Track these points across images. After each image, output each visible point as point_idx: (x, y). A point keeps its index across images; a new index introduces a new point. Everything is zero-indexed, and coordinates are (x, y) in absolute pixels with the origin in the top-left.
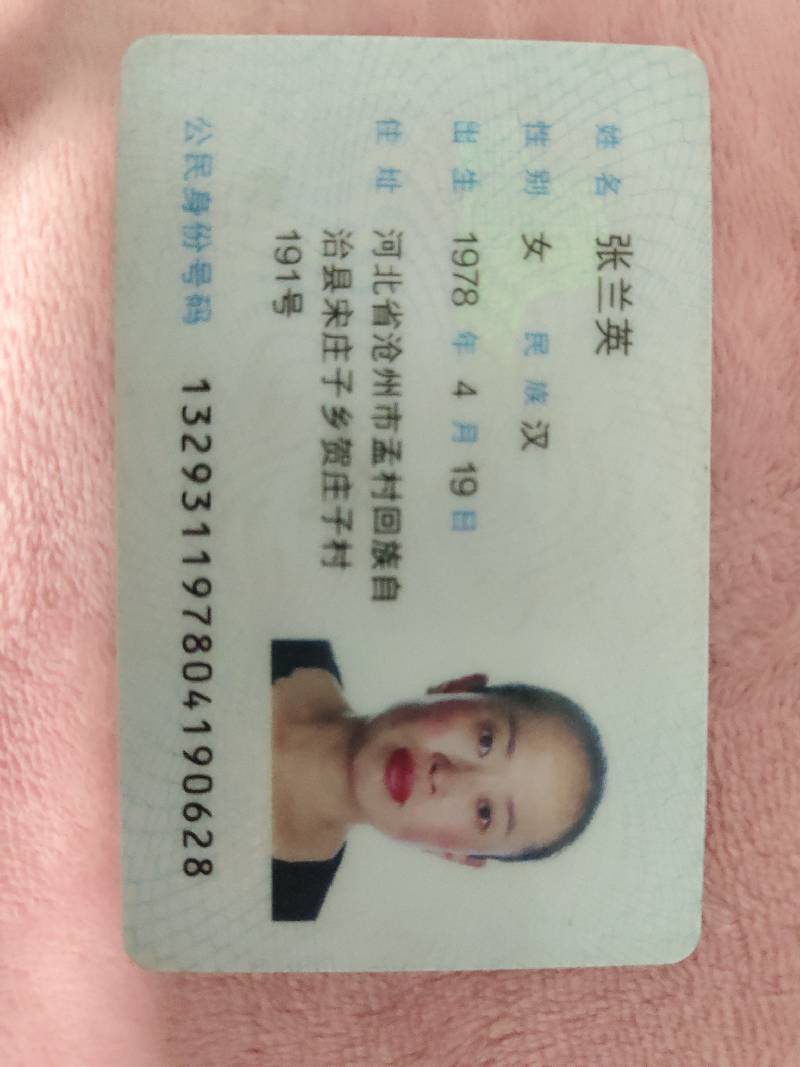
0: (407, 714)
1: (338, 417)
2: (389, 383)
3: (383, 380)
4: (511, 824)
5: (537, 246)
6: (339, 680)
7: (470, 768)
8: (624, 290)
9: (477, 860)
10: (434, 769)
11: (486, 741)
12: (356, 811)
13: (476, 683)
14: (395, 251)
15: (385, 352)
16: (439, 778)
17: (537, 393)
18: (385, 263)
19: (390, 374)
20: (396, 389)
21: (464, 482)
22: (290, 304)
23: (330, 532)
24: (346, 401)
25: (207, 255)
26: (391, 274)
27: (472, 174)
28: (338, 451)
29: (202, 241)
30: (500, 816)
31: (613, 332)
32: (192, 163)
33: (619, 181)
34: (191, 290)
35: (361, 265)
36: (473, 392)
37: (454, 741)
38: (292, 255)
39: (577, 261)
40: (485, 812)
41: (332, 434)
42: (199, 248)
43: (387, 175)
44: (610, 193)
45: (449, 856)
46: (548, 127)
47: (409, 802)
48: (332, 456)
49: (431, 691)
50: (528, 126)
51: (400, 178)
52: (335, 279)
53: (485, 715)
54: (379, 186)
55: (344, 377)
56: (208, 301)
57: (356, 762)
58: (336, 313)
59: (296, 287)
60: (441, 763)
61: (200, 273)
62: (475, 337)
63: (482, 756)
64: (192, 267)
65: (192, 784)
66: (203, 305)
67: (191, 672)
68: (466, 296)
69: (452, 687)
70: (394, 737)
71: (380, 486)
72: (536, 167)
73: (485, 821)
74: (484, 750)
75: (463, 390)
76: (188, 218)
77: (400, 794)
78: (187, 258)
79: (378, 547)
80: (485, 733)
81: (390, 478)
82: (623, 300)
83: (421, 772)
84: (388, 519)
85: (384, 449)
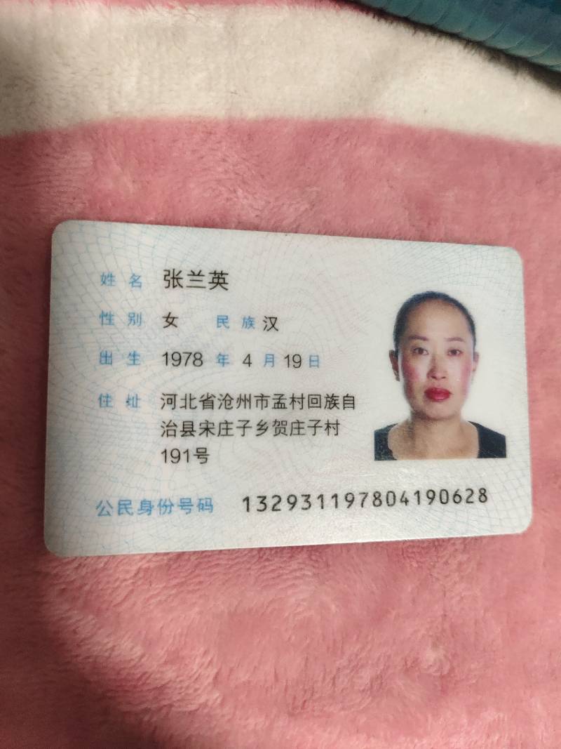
0: (409, 391)
1: (262, 427)
2: (244, 400)
3: (243, 403)
4: (459, 339)
5: (170, 320)
6: (391, 426)
7: (434, 360)
8: (194, 274)
9: (476, 356)
10: (434, 377)
11: (421, 351)
12: (455, 416)
13: (393, 356)
14: (173, 397)
15: (228, 402)
16: (439, 375)
17: (249, 322)
18: (180, 403)
19: (240, 399)
20: (248, 397)
21: (295, 361)
22: (202, 454)
23: (321, 432)
24: (253, 424)
25: (175, 501)
26: (186, 399)
27: (130, 355)
28: (280, 427)
29: (168, 503)
30: (455, 345)
31: (216, 280)
32: (124, 511)
33: (134, 275)
34: (195, 508)
35: (180, 416)
36: (249, 355)
37: (421, 367)
38: (176, 453)
39: (175, 300)
40: (453, 352)
41: (271, 431)
42: (172, 505)
43: (131, 402)
44: (140, 280)
45: (474, 370)
46: (103, 312)
48: (282, 430)
49: (398, 379)
50: (102, 324)
51: (132, 395)
52: (188, 430)
53: (409, 352)
54: (136, 407)
55: (242, 424)
56: (200, 500)
57: (432, 416)
58: (207, 429)
59: (193, 452)
60: (432, 374)
61: (185, 504)
62: (220, 355)
63: (428, 354)
64: (182, 509)
65: (444, 500)
66: (203, 502)
67: (391, 501)
68: (197, 359)
69: (395, 368)
70: (420, 397)
71: (297, 406)
72: (126, 319)
73: (458, 352)
74: (425, 352)
75: (248, 361)
76: (155, 512)
77: (447, 394)
78: (178, 512)
79: (328, 406)
80: (417, 351)
81: (293, 399)
82: (198, 275)
83: (437, 384)
84: (314, 401)
85: (278, 403)
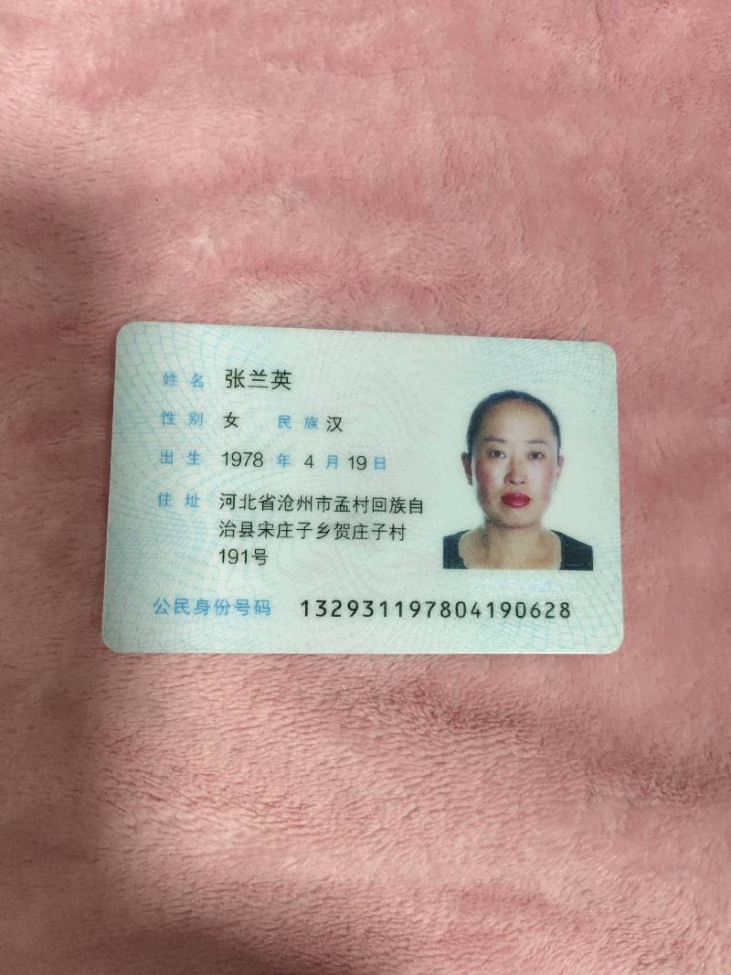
0: (483, 496)
1: (323, 531)
2: (305, 502)
3: (303, 505)
4: (541, 442)
5: (231, 420)
6: (463, 532)
7: (512, 464)
8: (256, 374)
9: (560, 460)
10: (512, 482)
11: (498, 454)
13: (466, 458)
14: (232, 497)
15: (288, 504)
16: (517, 479)
17: (311, 423)
18: (239, 503)
19: (300, 501)
20: (309, 499)
21: (360, 463)
22: (260, 556)
23: (385, 536)
24: (314, 526)
25: (232, 601)
26: (245, 500)
27: (190, 454)
28: (341, 531)
29: (224, 604)
30: (537, 448)
31: (279, 380)
32: (180, 609)
33: (196, 375)
34: (251, 610)
35: (240, 516)
36: (311, 457)
37: (498, 471)
38: (234, 554)
39: (236, 400)
40: (535, 455)
41: (332, 534)
42: (228, 606)
43: (190, 501)
44: (203, 380)
45: (558, 475)
46: (164, 412)
47: (530, 496)
48: (345, 534)
49: (471, 483)
50: (164, 423)
51: (192, 494)
52: (247, 530)
53: (484, 454)
54: (195, 506)
55: (302, 526)
56: (257, 602)
57: (508, 523)
58: (266, 530)
59: (251, 553)
60: (509, 478)
61: (242, 606)
62: (281, 455)
63: (505, 457)
64: (238, 610)
65: (521, 614)
66: (260, 604)
67: (461, 613)
68: (258, 459)
69: (468, 471)
70: (496, 503)
71: (361, 509)
72: (187, 419)
73: (540, 456)
74: (502, 456)
75: (310, 462)
76: (211, 612)
77: (526, 500)
78: (234, 614)
79: (393, 510)
80: (493, 454)
81: (357, 503)
82: (261, 374)
83: (518, 489)
84: (379, 505)
85: (341, 506)
